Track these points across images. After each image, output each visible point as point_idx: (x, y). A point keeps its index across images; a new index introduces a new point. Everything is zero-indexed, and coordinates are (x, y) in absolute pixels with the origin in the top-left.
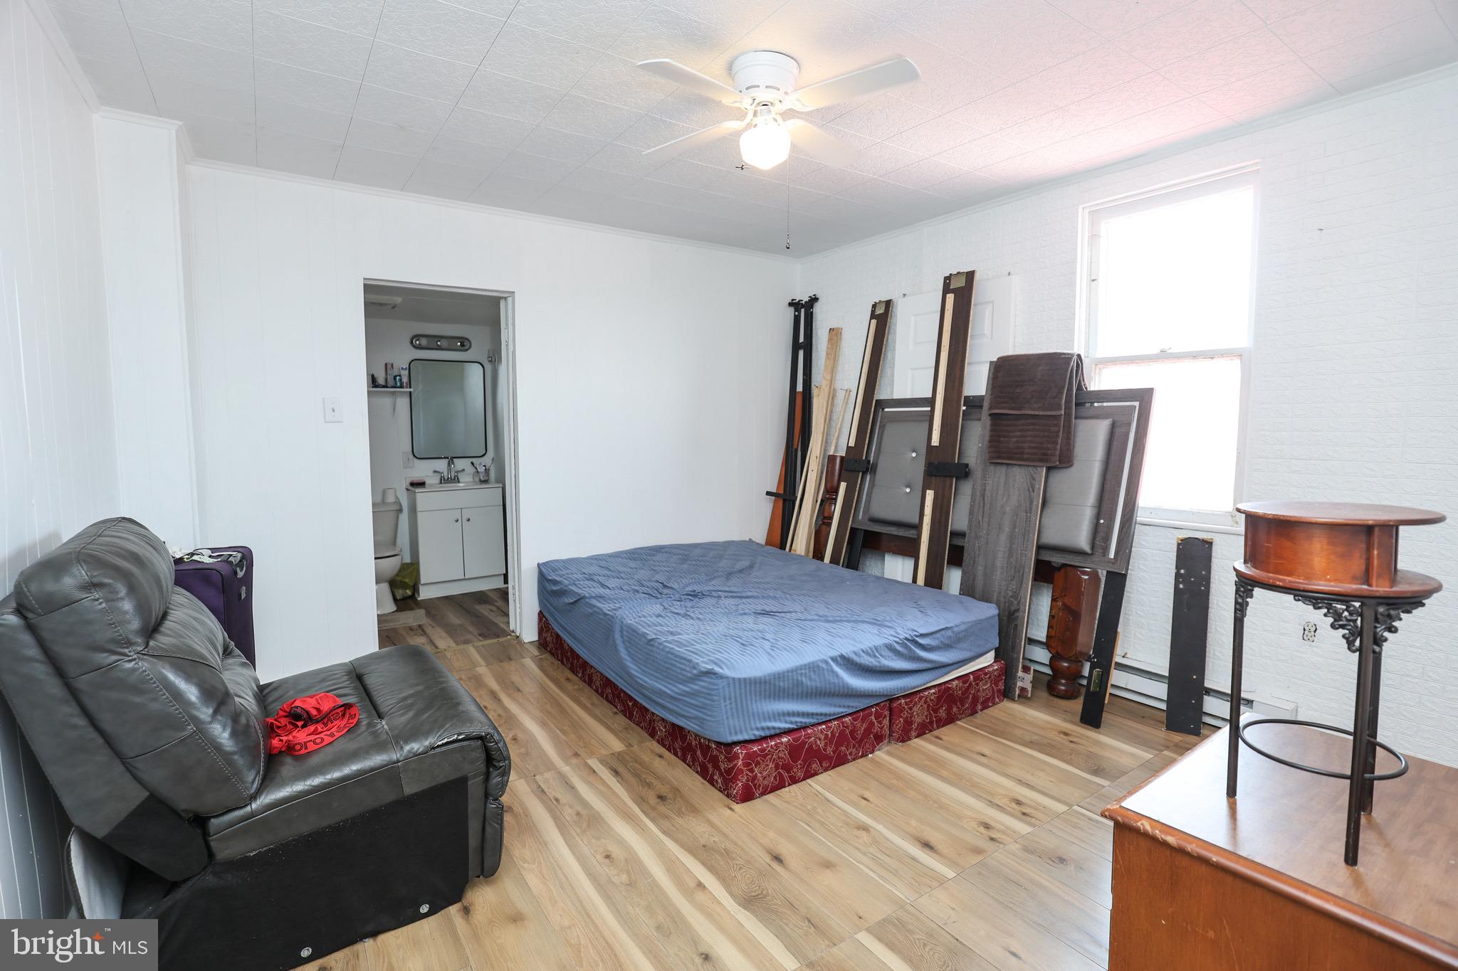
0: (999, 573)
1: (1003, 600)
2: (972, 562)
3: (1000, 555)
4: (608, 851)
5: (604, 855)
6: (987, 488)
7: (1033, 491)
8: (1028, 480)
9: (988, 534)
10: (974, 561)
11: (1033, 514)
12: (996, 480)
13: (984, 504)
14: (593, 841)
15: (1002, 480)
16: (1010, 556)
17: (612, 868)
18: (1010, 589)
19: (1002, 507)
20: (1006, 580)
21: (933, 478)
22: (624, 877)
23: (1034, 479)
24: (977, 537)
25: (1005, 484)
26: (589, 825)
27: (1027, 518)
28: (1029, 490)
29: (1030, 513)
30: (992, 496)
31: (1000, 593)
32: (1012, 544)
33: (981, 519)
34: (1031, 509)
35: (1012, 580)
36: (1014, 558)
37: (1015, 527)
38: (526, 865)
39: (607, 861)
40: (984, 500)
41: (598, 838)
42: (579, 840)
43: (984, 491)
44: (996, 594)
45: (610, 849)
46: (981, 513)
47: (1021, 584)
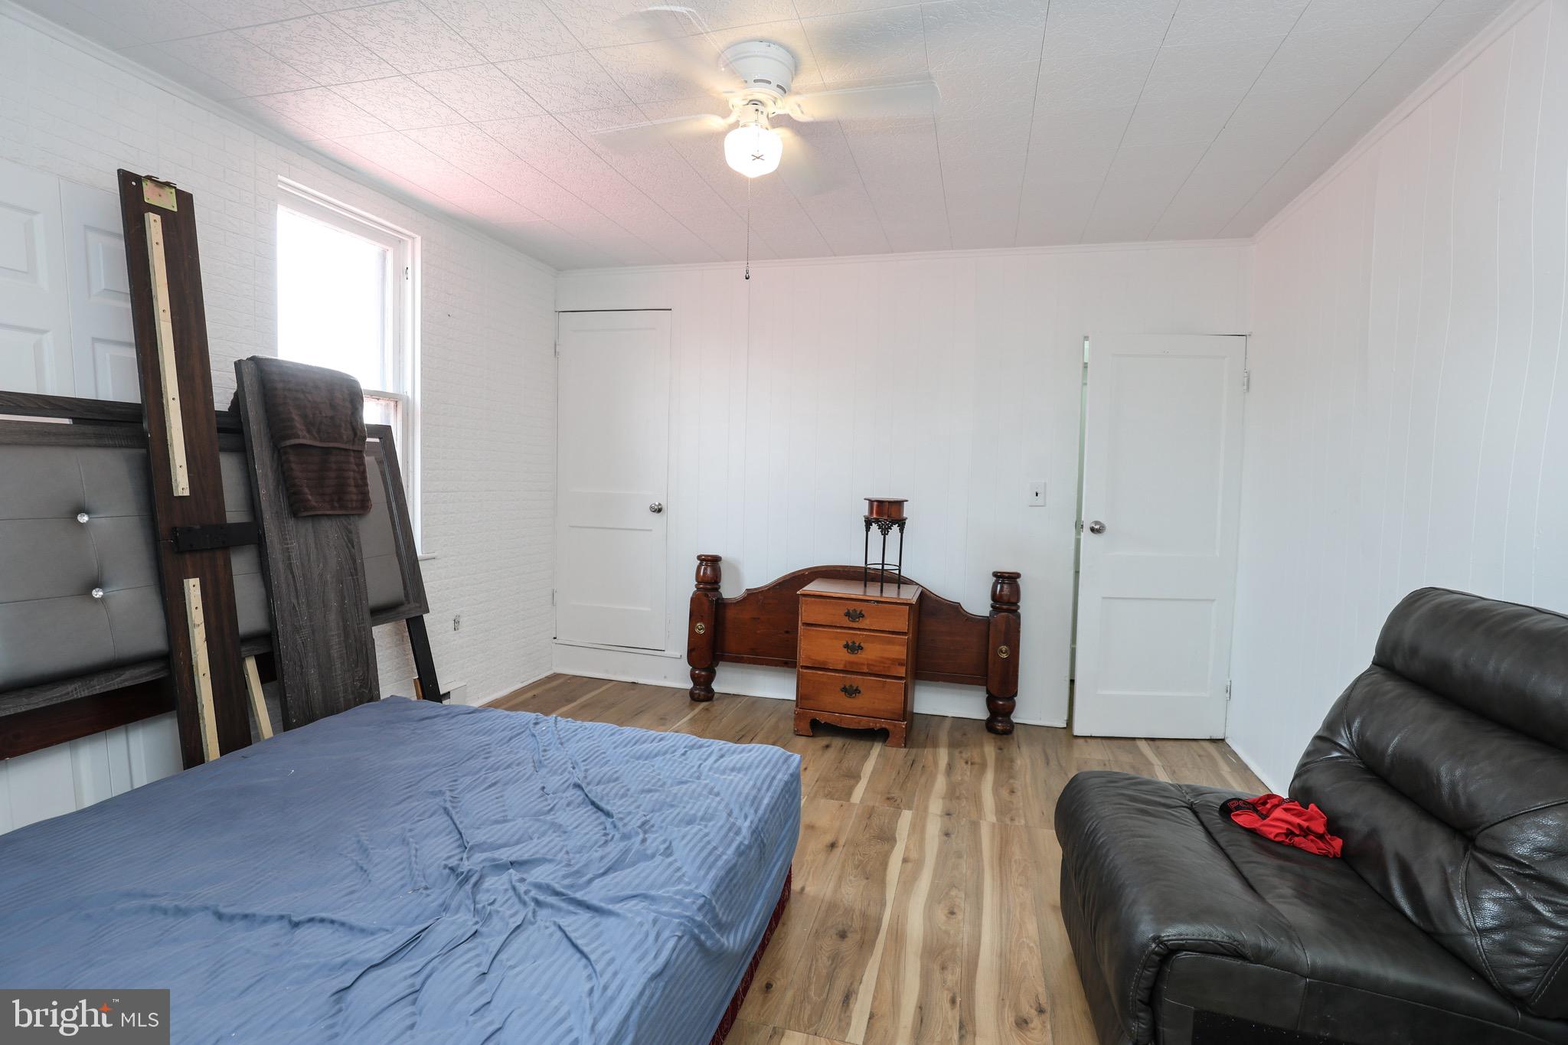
0: (338, 665)
1: (351, 697)
2: (298, 669)
3: (335, 641)
4: (947, 917)
5: (954, 916)
6: (293, 555)
7: (353, 547)
8: (344, 534)
9: (310, 619)
10: (302, 667)
11: (360, 574)
12: (302, 540)
13: (293, 577)
14: (952, 932)
15: (311, 541)
16: (347, 636)
17: (957, 903)
18: (357, 678)
19: (321, 575)
20: (349, 671)
21: (187, 556)
22: (954, 893)
23: (350, 532)
24: (297, 629)
25: (316, 544)
26: (944, 949)
27: (354, 583)
28: (348, 547)
29: (357, 575)
30: (302, 564)
31: (345, 691)
32: (344, 620)
33: (294, 601)
34: (356, 569)
35: (357, 666)
36: (353, 638)
37: (343, 599)
38: (1032, 945)
39: (956, 910)
40: (292, 573)
41: (947, 933)
42: (966, 941)
43: (289, 559)
44: (341, 695)
45: (944, 918)
46: (293, 594)
47: (368, 666)
